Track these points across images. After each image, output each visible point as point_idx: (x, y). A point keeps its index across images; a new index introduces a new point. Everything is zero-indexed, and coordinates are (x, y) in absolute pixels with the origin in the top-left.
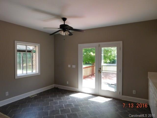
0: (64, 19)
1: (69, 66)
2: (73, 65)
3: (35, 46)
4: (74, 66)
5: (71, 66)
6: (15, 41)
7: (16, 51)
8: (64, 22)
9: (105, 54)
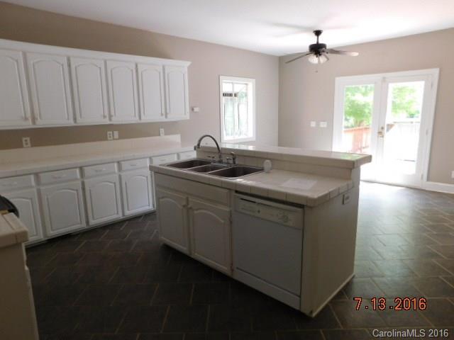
0: (318, 33)
1: (313, 124)
2: (322, 123)
3: (246, 84)
4: (323, 125)
5: (318, 124)
6: (221, 77)
7: (221, 95)
8: (316, 37)
9: (395, 98)
